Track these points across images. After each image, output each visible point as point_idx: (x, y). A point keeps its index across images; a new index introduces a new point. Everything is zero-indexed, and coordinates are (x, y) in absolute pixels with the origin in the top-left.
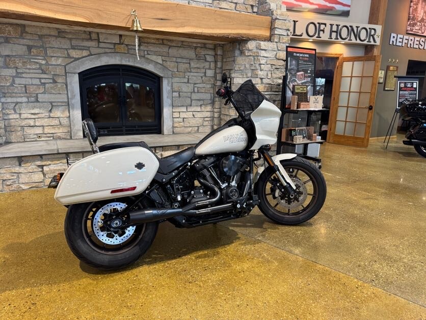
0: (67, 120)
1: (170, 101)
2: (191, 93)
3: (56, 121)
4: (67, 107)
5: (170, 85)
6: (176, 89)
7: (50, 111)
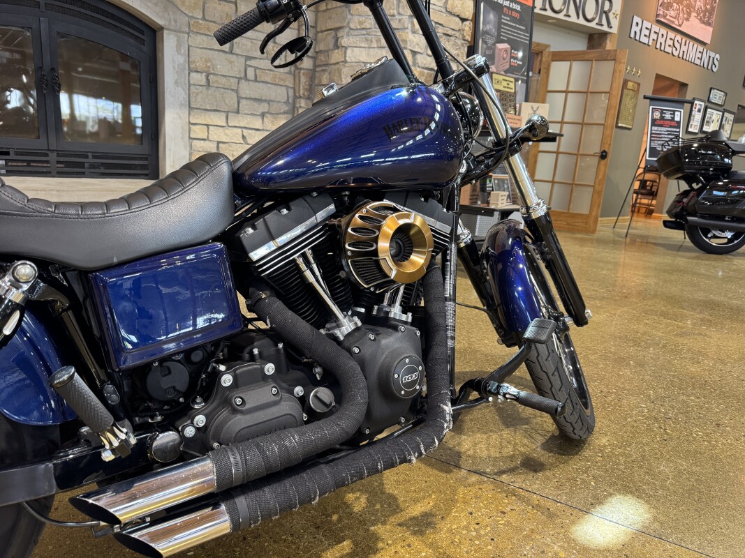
1: (182, 94)
2: (239, 79)
5: (184, 50)
6: (200, 65)
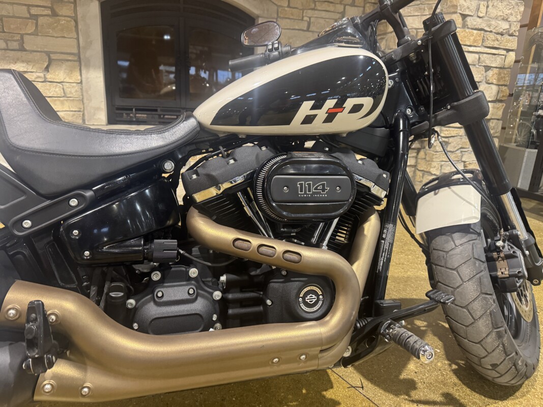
0: (77, 87)
3: (57, 89)
4: (77, 63)
7: (47, 69)
